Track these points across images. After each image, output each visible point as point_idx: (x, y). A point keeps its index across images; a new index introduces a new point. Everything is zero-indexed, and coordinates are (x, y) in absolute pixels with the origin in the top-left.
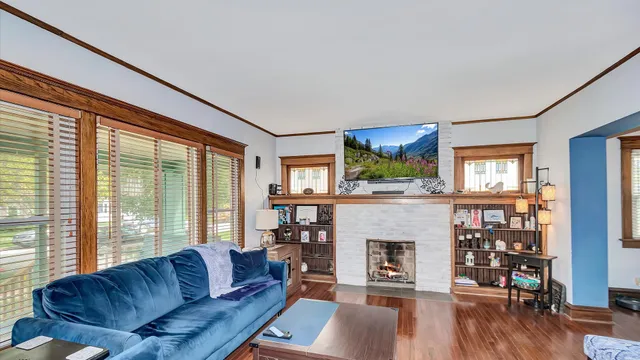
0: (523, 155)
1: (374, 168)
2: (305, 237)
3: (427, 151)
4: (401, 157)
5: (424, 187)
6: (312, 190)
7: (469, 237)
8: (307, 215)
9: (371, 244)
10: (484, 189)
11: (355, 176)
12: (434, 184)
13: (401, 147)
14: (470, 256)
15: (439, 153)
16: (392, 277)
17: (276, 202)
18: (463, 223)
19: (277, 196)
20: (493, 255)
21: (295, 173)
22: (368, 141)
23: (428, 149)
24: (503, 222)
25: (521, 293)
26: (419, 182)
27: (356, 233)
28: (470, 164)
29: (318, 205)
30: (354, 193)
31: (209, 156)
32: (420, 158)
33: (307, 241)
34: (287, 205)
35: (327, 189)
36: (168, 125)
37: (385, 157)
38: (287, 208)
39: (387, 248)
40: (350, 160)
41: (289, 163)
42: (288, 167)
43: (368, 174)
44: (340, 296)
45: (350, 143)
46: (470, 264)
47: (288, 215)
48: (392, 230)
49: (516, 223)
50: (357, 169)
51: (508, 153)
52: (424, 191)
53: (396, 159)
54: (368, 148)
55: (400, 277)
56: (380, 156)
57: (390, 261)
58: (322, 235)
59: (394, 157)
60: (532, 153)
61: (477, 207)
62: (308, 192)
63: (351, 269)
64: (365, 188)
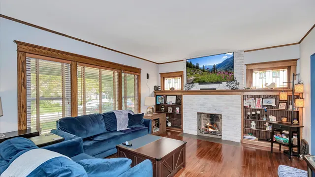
0: (290, 66)
1: (200, 77)
2: (170, 110)
3: (228, 67)
4: (214, 71)
5: (227, 86)
6: (174, 88)
7: (254, 113)
8: (171, 100)
9: (202, 115)
10: (264, 87)
11: (191, 82)
12: (233, 85)
13: (214, 66)
14: (253, 123)
15: (235, 68)
16: (211, 132)
17: (157, 94)
18: (250, 106)
19: (158, 92)
20: (267, 124)
21: (166, 81)
22: (197, 64)
23: (229, 66)
24: (274, 105)
25: (282, 146)
26: (224, 83)
27: (192, 109)
28: (256, 73)
29: (176, 96)
30: (192, 89)
31: (123, 74)
32: (224, 71)
33: (171, 112)
34: (163, 95)
35: (180, 87)
36: (104, 63)
37: (206, 72)
38: (162, 97)
39: (210, 117)
40: (189, 74)
41: (164, 76)
42: (164, 78)
43: (198, 80)
44: (184, 138)
45: (189, 65)
46: (253, 128)
47: (163, 100)
48: (211, 108)
49: (282, 106)
50: (192, 78)
51: (280, 66)
52: (227, 88)
53: (212, 72)
54: (197, 67)
55: (216, 132)
56: (203, 71)
57: (212, 124)
58: (178, 109)
59: (210, 71)
60: (296, 65)
61: (259, 97)
62: (172, 89)
63: (190, 126)
64: (197, 87)
